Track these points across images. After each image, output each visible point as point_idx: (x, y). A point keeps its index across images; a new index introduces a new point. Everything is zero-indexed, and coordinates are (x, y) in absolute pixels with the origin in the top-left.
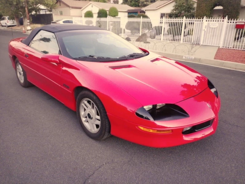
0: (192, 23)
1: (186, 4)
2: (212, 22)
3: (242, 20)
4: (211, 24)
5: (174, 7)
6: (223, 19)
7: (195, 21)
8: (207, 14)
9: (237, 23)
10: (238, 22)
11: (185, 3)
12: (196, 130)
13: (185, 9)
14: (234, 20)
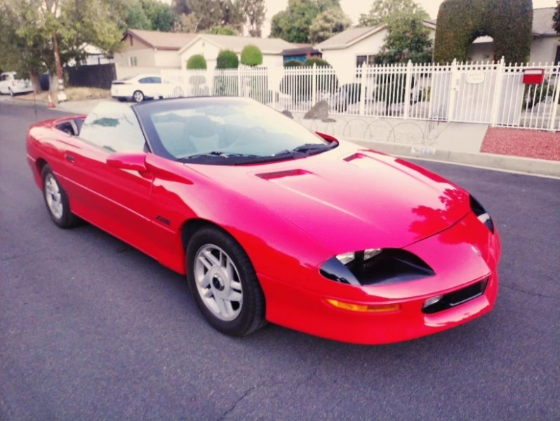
0: (426, 75)
1: (412, 34)
2: (471, 71)
3: (537, 64)
4: (468, 76)
5: (385, 40)
6: (496, 63)
7: (433, 70)
8: (459, 54)
9: (527, 72)
10: (528, 70)
11: (409, 32)
12: (452, 305)
13: (410, 44)
14: (519, 65)
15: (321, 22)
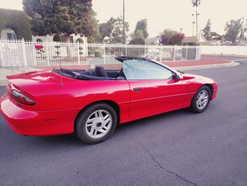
2: (12, 43)
9: (36, 45)
14: (31, 42)
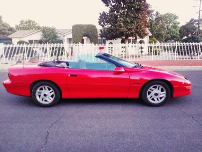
1: (53, 34)
7: (73, 45)
15: (2, 27)
